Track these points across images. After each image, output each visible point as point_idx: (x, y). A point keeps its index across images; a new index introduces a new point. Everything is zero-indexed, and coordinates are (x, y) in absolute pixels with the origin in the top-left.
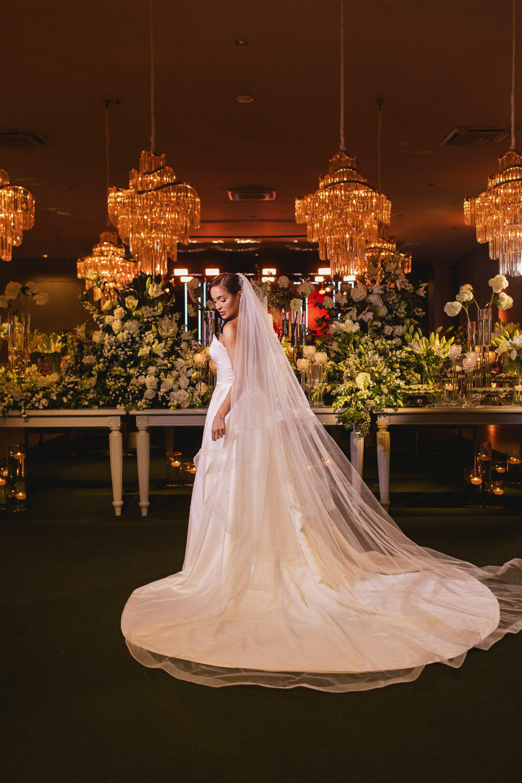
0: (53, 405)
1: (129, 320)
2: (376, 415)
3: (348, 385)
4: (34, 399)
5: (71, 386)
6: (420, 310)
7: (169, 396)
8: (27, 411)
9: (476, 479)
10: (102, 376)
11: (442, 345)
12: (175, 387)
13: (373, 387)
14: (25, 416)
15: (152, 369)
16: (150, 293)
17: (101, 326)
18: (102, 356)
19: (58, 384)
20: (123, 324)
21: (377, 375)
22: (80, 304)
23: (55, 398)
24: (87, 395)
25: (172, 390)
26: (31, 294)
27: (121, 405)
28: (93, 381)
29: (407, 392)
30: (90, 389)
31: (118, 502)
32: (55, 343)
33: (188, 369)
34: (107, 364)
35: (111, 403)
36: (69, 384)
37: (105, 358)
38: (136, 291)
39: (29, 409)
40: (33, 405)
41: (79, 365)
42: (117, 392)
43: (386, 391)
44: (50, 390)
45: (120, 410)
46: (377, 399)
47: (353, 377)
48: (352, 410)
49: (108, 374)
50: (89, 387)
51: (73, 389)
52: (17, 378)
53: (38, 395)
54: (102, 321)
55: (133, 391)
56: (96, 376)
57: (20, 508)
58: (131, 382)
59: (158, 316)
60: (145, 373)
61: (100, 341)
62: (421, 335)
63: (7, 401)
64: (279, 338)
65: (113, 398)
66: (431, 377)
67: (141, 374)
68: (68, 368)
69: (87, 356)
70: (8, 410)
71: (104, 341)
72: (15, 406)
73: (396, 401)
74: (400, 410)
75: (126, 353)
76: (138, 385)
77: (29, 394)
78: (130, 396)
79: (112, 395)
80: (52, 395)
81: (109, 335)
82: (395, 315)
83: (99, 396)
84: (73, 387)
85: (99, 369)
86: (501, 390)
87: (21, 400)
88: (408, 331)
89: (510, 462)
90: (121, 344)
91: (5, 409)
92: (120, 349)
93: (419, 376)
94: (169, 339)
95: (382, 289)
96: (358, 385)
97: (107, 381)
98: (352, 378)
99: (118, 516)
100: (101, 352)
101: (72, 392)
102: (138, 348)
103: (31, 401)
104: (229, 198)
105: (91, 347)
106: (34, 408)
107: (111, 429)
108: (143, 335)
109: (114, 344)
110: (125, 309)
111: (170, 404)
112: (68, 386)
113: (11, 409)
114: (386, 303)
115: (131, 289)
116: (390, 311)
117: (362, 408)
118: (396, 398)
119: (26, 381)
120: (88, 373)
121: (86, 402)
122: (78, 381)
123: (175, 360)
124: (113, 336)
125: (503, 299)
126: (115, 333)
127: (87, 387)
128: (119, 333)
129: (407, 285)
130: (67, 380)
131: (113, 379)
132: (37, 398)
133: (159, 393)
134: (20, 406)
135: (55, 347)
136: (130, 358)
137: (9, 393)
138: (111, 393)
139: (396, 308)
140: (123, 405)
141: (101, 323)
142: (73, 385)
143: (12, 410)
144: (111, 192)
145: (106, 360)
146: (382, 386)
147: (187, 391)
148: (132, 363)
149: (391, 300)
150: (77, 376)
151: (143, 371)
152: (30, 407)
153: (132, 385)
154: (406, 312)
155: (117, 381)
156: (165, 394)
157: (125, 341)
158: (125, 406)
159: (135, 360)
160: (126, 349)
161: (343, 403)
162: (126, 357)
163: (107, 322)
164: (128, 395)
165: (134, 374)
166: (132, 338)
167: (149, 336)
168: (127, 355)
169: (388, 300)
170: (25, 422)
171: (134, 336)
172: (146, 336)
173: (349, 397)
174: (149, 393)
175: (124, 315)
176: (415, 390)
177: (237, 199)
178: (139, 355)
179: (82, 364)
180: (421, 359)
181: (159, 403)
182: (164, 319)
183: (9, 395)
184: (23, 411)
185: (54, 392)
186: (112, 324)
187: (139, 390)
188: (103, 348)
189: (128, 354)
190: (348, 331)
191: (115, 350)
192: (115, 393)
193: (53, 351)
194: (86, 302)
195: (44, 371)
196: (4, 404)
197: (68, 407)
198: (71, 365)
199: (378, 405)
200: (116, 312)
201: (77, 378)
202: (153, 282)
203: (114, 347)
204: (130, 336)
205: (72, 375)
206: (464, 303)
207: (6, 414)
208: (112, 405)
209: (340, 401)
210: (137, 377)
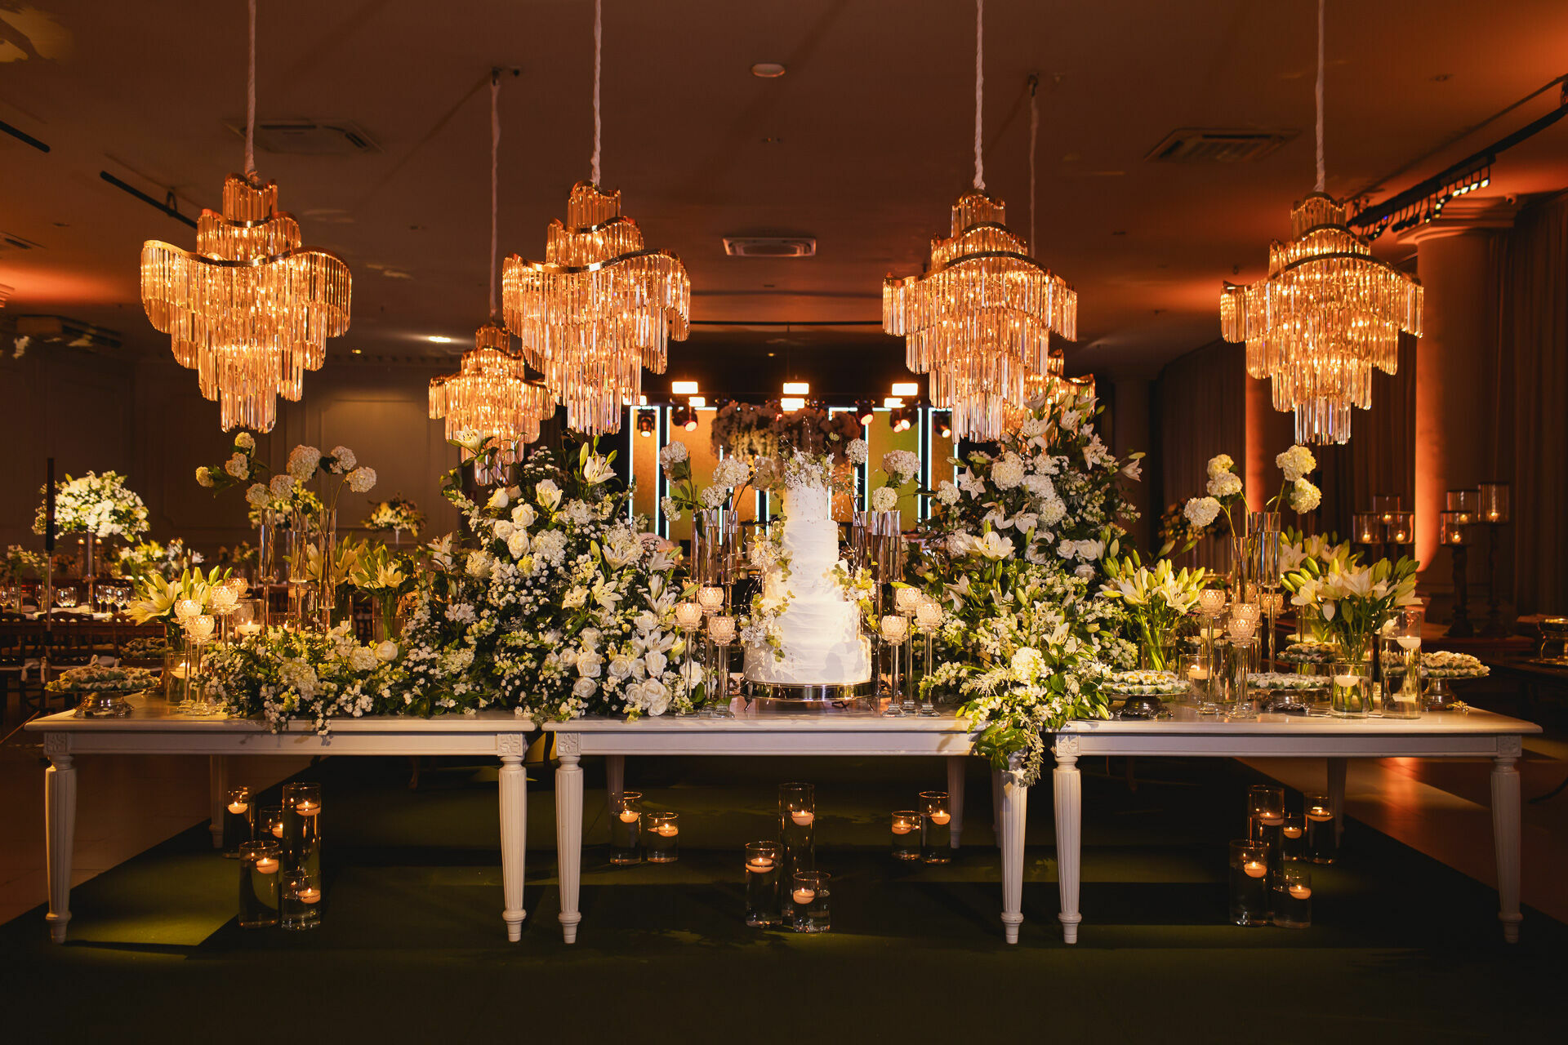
0: (383, 708)
1: (544, 531)
2: (1054, 735)
3: (998, 674)
4: (344, 697)
5: (422, 668)
6: (1132, 507)
7: (625, 692)
8: (328, 721)
9: (1254, 865)
10: (487, 646)
11: (1181, 586)
12: (638, 674)
13: (1049, 677)
14: (325, 732)
15: (589, 636)
16: (587, 473)
17: (485, 541)
18: (484, 605)
19: (395, 663)
20: (530, 539)
21: (1054, 652)
22: (443, 494)
23: (386, 694)
24: (454, 686)
25: (630, 679)
26: (340, 472)
27: (524, 709)
28: (466, 657)
29: (1115, 687)
30: (460, 674)
31: (515, 912)
32: (386, 568)
33: (664, 634)
34: (496, 621)
35: (504, 704)
36: (417, 664)
37: (492, 608)
38: (558, 469)
39: (333, 717)
40: (341, 708)
41: (438, 623)
42: (517, 682)
43: (1075, 687)
44: (376, 677)
45: (523, 720)
46: (1056, 703)
47: (1007, 655)
48: (1002, 725)
49: (498, 643)
50: (458, 670)
51: (425, 674)
52: (308, 649)
53: (353, 688)
54: (487, 532)
55: (550, 681)
56: (473, 647)
57: (307, 920)
58: (547, 662)
59: (603, 522)
60: (575, 644)
61: (483, 571)
62: (1139, 563)
63: (287, 701)
64: (850, 569)
65: (507, 694)
66: (1157, 648)
67: (567, 645)
68: (417, 630)
69: (454, 604)
70: (288, 719)
71: (491, 574)
72: (305, 711)
73: (1093, 707)
74: (1102, 726)
75: (536, 600)
76: (560, 668)
77: (334, 686)
78: (544, 690)
79: (505, 688)
80: (382, 686)
81: (501, 560)
82: (1081, 517)
83: (478, 688)
84: (426, 672)
85: (480, 631)
86: (1306, 683)
87: (316, 698)
88: (1107, 553)
89: (1311, 817)
90: (526, 580)
91: (283, 719)
92: (525, 592)
93: (1132, 648)
94: (625, 571)
95: (1055, 466)
96: (1017, 673)
97: (496, 658)
98: (1005, 662)
99: (515, 943)
100: (485, 595)
101: (422, 681)
102: (563, 590)
103: (338, 701)
104: (725, 252)
105: (462, 585)
106: (342, 714)
107: (502, 759)
108: (571, 563)
109: (512, 580)
110: (536, 507)
111: (627, 709)
112: (415, 670)
113: (294, 717)
114: (1062, 493)
115: (548, 466)
116: (1071, 510)
117: (1026, 722)
118: (1095, 702)
119: (326, 658)
120: (457, 641)
121: (452, 701)
122: (435, 659)
123: (638, 614)
124: (509, 564)
125: (1303, 493)
126: (515, 557)
127: (455, 669)
128: (521, 558)
129: (1106, 457)
130: (412, 657)
131: (509, 655)
132: (349, 695)
133: (605, 686)
134: (313, 711)
135: (386, 576)
136: (545, 610)
137: (292, 684)
138: (504, 683)
139: (1083, 503)
140: (528, 708)
141: (485, 535)
142: (425, 667)
143: (297, 719)
144: (510, 265)
145: (494, 612)
146: (1066, 677)
147: (661, 681)
148: (548, 621)
149: (1074, 488)
150: (433, 647)
151: (571, 637)
152: (334, 712)
153: (548, 669)
154: (1103, 513)
155: (517, 659)
156: (617, 689)
157: (535, 575)
158: (532, 711)
159: (554, 614)
160: (538, 592)
161: (987, 713)
162: (536, 609)
163: (497, 533)
164: (540, 688)
165: (552, 644)
166: (549, 568)
167: (586, 566)
168: (538, 605)
169: (1067, 487)
170: (323, 744)
171: (554, 564)
172: (577, 565)
173: (999, 700)
174: (584, 686)
175: (533, 520)
176: (1133, 684)
177: (741, 252)
178: (564, 606)
179: (445, 620)
180: (1137, 613)
181: (604, 705)
182: (616, 528)
183: (292, 689)
184: (319, 722)
185: (384, 682)
186: (507, 539)
187: (563, 679)
188: (489, 588)
189: (541, 602)
190: (990, 555)
191: (514, 593)
192: (513, 684)
193: (383, 585)
194: (453, 492)
195: (365, 635)
196: (281, 707)
197: (412, 712)
198: (423, 625)
199: (1057, 716)
200: (516, 512)
201: (434, 651)
202: (595, 451)
203: (512, 588)
204: (544, 566)
205: (422, 644)
206: (1223, 500)
207: (284, 729)
208: (505, 707)
209: (981, 708)
210: (558, 652)
